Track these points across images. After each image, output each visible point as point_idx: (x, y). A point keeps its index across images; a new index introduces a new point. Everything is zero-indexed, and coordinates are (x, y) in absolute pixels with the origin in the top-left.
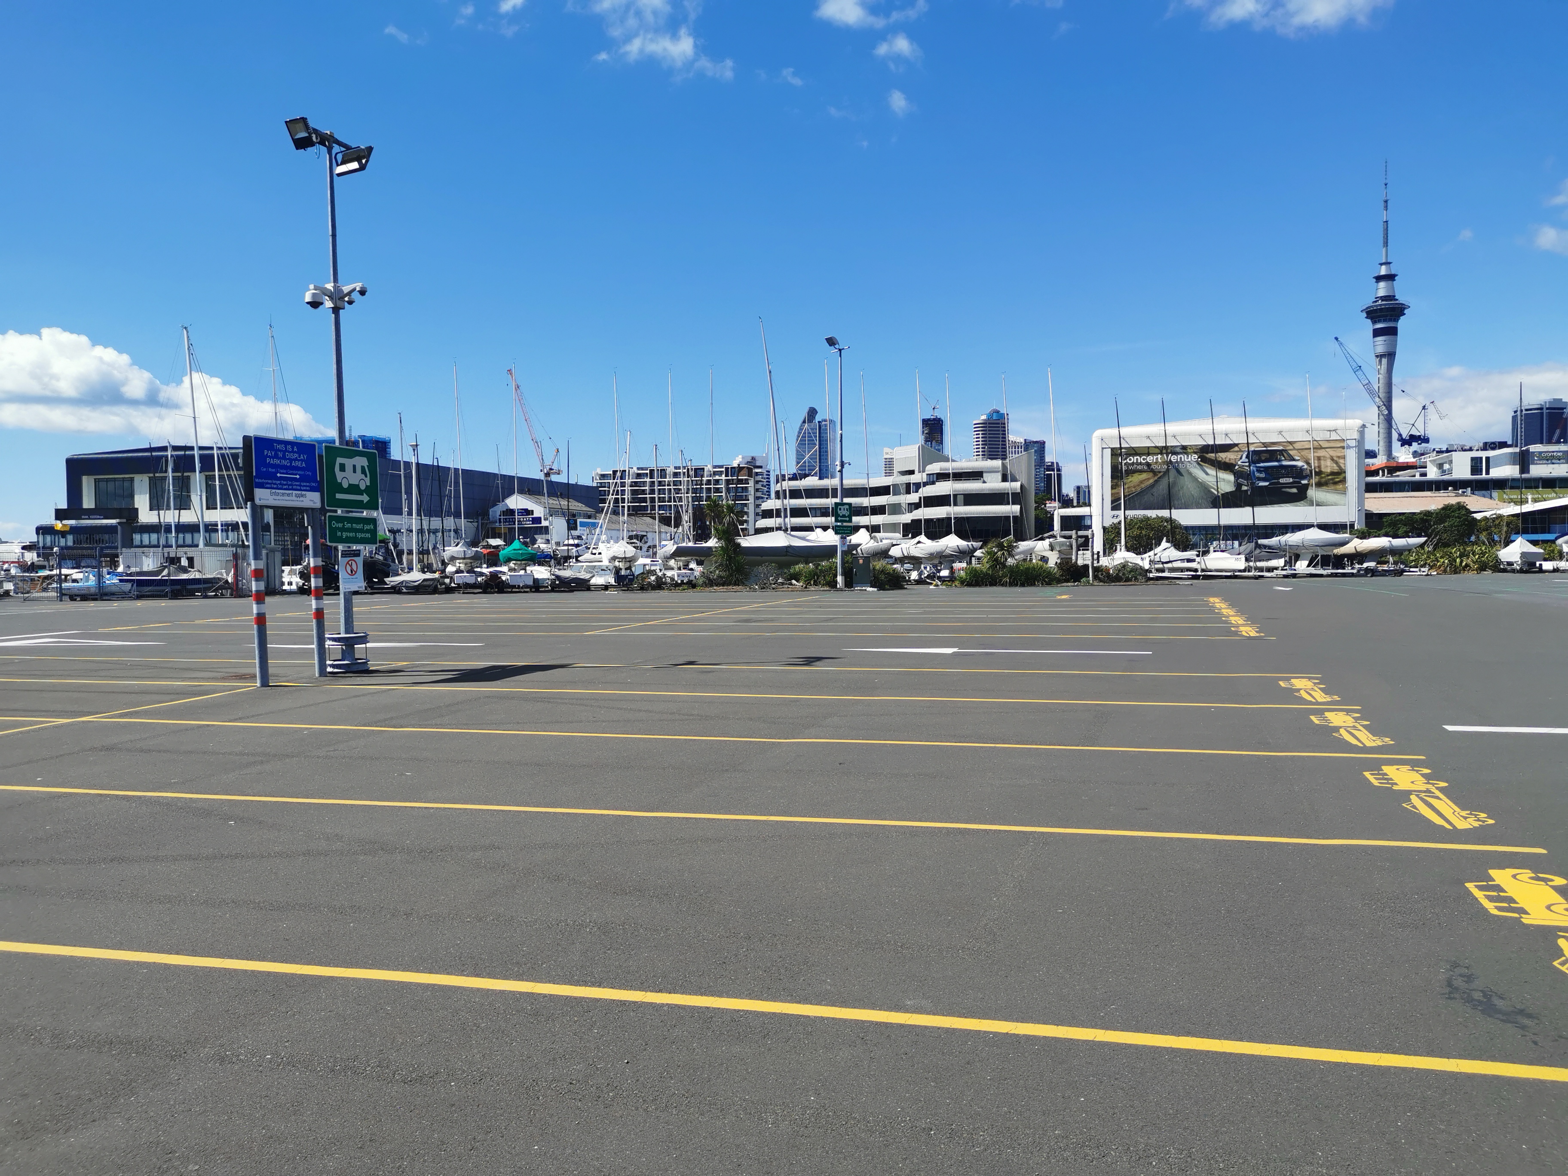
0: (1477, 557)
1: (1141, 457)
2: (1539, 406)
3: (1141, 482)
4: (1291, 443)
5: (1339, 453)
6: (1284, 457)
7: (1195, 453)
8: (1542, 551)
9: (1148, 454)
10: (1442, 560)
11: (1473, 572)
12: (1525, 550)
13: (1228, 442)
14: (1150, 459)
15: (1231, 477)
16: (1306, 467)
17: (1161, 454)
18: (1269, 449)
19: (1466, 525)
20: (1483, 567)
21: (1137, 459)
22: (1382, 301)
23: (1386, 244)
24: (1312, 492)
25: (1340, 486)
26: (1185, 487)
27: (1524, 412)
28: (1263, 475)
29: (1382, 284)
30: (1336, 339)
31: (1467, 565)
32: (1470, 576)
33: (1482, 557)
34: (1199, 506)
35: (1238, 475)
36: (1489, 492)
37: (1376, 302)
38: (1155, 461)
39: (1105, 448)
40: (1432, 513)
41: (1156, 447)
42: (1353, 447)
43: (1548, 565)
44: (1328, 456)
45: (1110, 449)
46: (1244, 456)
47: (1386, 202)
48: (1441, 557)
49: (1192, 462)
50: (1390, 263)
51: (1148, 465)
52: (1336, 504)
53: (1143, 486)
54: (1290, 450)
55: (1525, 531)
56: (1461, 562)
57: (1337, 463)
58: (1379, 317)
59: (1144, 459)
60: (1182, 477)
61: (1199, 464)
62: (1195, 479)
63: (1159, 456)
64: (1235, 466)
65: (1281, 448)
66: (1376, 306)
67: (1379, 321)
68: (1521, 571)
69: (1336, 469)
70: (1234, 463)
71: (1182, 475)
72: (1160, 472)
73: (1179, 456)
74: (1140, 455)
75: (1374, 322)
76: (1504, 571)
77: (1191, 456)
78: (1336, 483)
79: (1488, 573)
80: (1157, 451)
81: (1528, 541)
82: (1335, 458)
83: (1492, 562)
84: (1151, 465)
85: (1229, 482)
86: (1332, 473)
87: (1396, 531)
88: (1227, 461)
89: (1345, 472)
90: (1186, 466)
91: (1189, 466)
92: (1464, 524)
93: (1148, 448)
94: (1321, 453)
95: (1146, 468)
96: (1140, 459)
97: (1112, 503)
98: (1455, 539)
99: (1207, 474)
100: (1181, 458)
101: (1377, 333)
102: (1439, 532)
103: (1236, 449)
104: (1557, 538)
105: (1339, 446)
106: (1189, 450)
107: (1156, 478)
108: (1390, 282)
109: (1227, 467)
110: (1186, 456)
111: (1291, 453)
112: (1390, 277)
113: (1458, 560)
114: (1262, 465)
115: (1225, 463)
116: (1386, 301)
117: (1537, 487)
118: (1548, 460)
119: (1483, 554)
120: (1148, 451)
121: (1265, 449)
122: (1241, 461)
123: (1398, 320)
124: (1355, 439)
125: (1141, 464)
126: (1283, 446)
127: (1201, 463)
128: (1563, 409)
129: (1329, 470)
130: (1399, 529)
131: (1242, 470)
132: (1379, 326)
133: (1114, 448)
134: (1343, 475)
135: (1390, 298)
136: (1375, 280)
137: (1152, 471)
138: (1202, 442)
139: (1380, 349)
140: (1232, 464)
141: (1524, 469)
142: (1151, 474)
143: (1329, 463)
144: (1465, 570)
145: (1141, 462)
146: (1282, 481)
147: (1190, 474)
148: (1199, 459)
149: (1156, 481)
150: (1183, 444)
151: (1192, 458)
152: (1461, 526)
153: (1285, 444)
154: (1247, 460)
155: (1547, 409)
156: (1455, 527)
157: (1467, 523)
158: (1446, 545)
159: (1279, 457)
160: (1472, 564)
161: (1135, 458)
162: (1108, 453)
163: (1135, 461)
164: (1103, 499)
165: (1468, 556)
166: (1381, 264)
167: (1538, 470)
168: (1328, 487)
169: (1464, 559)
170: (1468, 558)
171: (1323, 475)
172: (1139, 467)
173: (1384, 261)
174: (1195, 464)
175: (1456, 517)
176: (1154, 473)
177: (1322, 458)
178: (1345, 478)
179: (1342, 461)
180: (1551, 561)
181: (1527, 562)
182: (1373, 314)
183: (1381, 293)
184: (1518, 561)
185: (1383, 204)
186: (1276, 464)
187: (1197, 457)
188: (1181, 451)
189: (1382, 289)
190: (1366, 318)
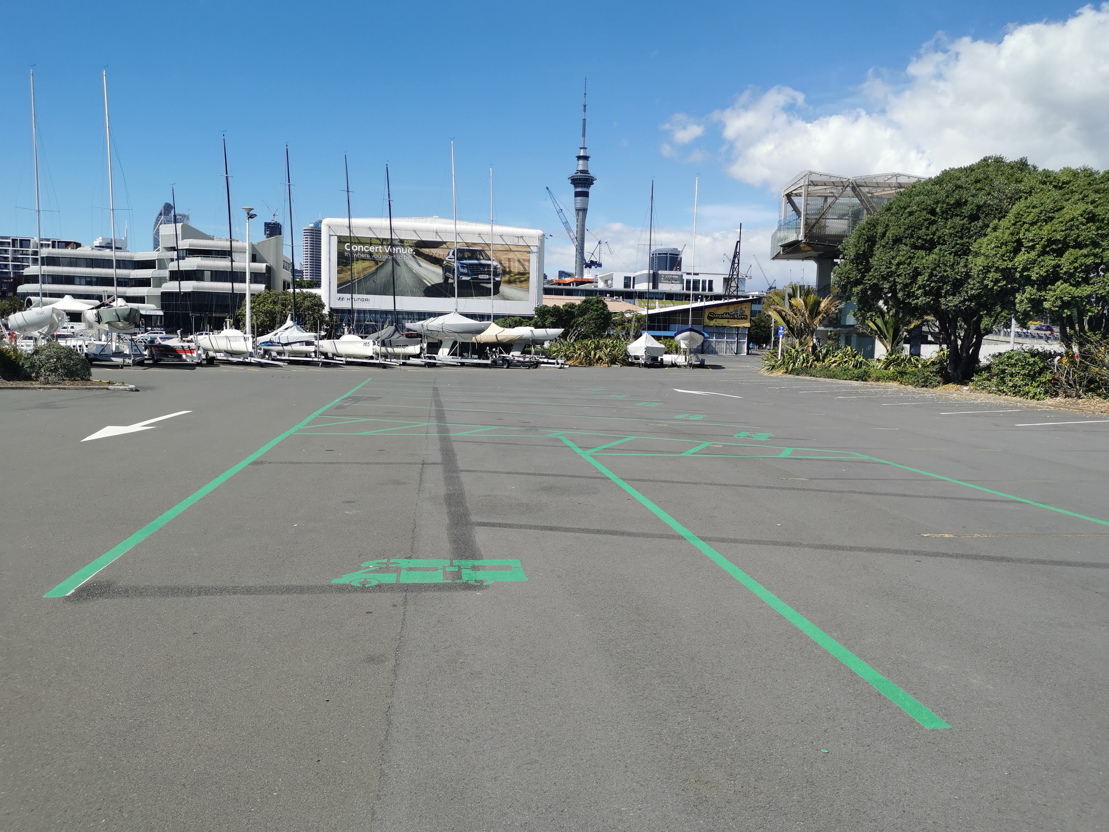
0: (608, 350)
1: (364, 246)
2: (665, 252)
3: (364, 269)
4: (488, 245)
5: (525, 256)
6: (482, 256)
7: (411, 246)
8: (663, 346)
9: (371, 244)
10: (579, 352)
11: (604, 365)
12: (649, 345)
13: (439, 240)
14: (372, 249)
15: (440, 271)
16: (499, 266)
17: (382, 245)
18: (471, 248)
19: (602, 319)
20: (613, 361)
21: (361, 248)
22: (581, 173)
23: (584, 135)
24: (504, 288)
25: (524, 285)
26: (402, 277)
27: (657, 255)
28: (465, 271)
29: (581, 162)
30: (547, 188)
31: (600, 358)
32: (600, 370)
33: (613, 350)
34: (413, 295)
35: (448, 269)
36: (633, 300)
37: (577, 173)
38: (376, 251)
39: (332, 235)
40: (576, 306)
41: (378, 239)
42: (535, 252)
43: (667, 358)
44: (516, 258)
45: (336, 237)
46: (451, 253)
47: (585, 106)
48: (579, 349)
49: (408, 255)
50: (586, 148)
51: (371, 254)
52: (519, 300)
53: (366, 273)
54: (487, 250)
55: (650, 328)
56: (595, 354)
57: (523, 265)
58: (579, 183)
59: (366, 249)
60: (399, 267)
61: (413, 256)
62: (410, 270)
63: (380, 247)
64: (443, 261)
65: (480, 248)
66: (577, 176)
67: (579, 187)
68: (646, 365)
69: (522, 270)
70: (443, 258)
71: (400, 266)
72: (380, 261)
73: (397, 249)
74: (363, 244)
75: (576, 187)
76: (632, 364)
77: (408, 249)
78: (521, 282)
79: (617, 366)
80: (379, 242)
81: (652, 336)
82: (521, 261)
83: (621, 355)
84: (373, 254)
85: (437, 274)
86: (519, 274)
87: (544, 321)
88: (437, 256)
89: (529, 273)
90: (403, 259)
91: (406, 258)
92: (600, 317)
93: (371, 238)
94: (511, 255)
95: (368, 256)
96: (364, 248)
97: (339, 286)
98: (592, 331)
99: (420, 266)
100: (399, 250)
101: (577, 194)
102: (579, 324)
103: (444, 246)
104: (676, 335)
105: (524, 250)
106: (405, 244)
107: (377, 267)
108: (586, 161)
109: (436, 261)
110: (403, 249)
111: (488, 253)
112: (586, 158)
113: (593, 353)
114: (465, 262)
115: (435, 258)
116: (583, 173)
117: (662, 299)
118: (669, 280)
119: (614, 347)
120: (370, 242)
121: (467, 248)
122: (448, 257)
123: (589, 187)
124: (537, 246)
125: (364, 252)
126: (482, 247)
127: (415, 256)
128: (678, 255)
129: (516, 271)
130: (547, 320)
131: (449, 265)
132: (579, 190)
133: (341, 236)
134: (527, 275)
135: (585, 172)
136: (577, 158)
137: (374, 260)
138: (416, 238)
139: (579, 206)
140: (441, 259)
141: (655, 286)
142: (373, 263)
143: (517, 264)
144: (597, 363)
145: (364, 251)
146: (481, 277)
147: (406, 265)
148: (414, 253)
149: (377, 269)
150: (401, 238)
151: (408, 251)
152: (598, 319)
153: (483, 245)
154: (453, 257)
155: (670, 254)
156: (593, 319)
157: (603, 316)
158: (585, 337)
159: (478, 256)
160: (604, 357)
161: (359, 247)
162: (335, 240)
163: (359, 250)
164: (330, 283)
165: (601, 349)
166: (581, 148)
167: (664, 287)
168: (516, 284)
169: (598, 351)
170: (601, 351)
171: (512, 275)
172: (362, 256)
173: (582, 146)
174: (411, 257)
175: (594, 311)
176: (377, 262)
177: (511, 260)
178: (529, 278)
179: (526, 264)
180: (670, 354)
181: (651, 357)
182: (576, 181)
183: (580, 168)
184: (643, 356)
185: (583, 108)
186: (476, 262)
187: (412, 251)
188: (399, 244)
189: (581, 165)
190: (571, 183)
